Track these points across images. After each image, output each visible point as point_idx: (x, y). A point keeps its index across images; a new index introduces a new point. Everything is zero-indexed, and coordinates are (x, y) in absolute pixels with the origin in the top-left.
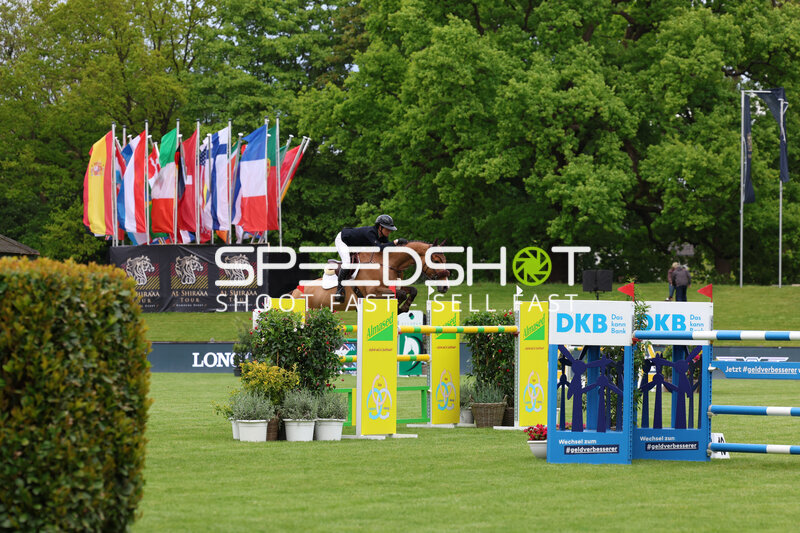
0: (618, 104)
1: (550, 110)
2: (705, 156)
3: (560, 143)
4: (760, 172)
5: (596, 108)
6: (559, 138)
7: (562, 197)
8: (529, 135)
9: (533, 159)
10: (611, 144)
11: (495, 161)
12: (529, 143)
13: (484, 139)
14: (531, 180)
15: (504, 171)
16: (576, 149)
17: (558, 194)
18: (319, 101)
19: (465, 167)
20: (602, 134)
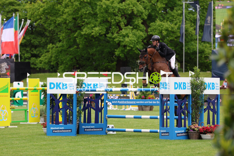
0: (141, 8)
1: (117, 10)
2: (171, 26)
3: (120, 22)
4: (191, 32)
5: (132, 10)
6: (119, 20)
7: (120, 41)
8: (109, 19)
9: (110, 27)
10: (138, 21)
11: (97, 29)
12: (108, 22)
13: (93, 21)
14: (109, 35)
15: (100, 32)
16: (126, 24)
17: (119, 40)
18: (34, 7)
19: (85, 31)
20: (135, 18)
